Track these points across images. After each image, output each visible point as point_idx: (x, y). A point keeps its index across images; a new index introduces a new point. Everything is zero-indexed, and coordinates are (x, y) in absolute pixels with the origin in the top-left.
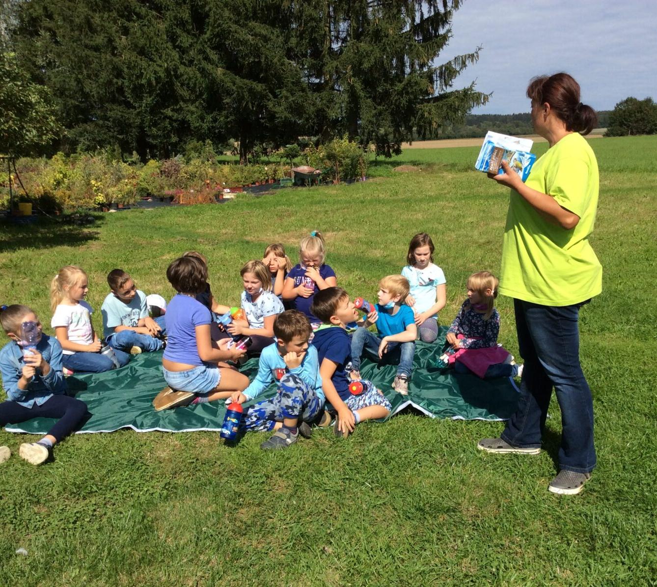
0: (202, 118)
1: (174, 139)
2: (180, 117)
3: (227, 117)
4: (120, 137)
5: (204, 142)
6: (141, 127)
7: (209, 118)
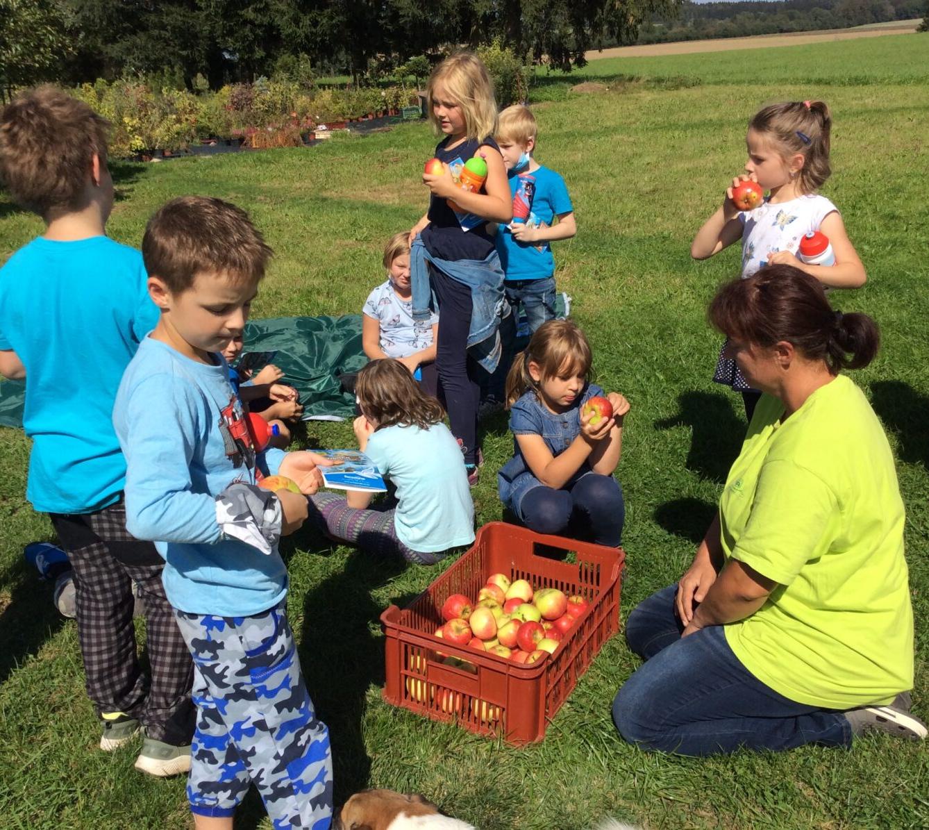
0: (296, 21)
1: (259, 53)
2: (266, 20)
3: (331, 18)
4: (184, 53)
5: (298, 57)
6: (212, 38)
7: (306, 21)
